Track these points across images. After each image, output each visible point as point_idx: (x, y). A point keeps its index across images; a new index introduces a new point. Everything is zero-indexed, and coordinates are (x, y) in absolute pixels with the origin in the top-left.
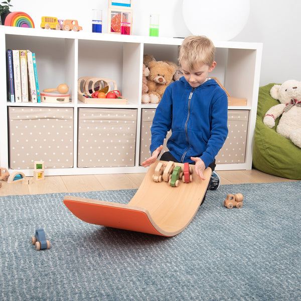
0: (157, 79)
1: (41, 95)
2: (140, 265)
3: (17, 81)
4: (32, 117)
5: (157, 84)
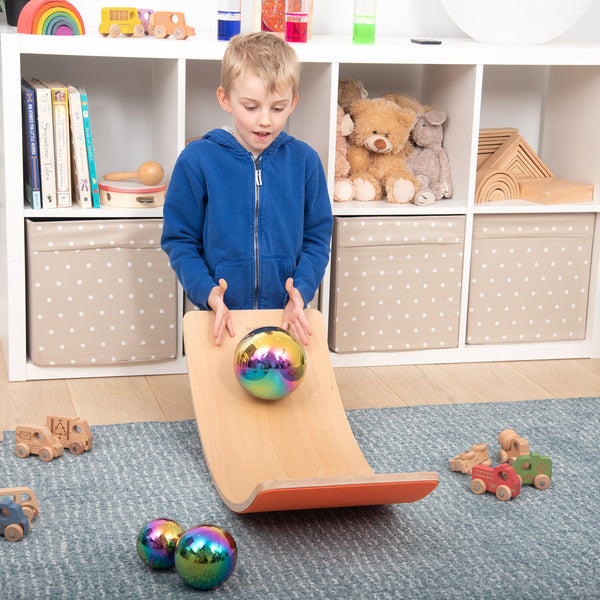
0: (371, 141)
1: (101, 188)
4: (83, 242)
5: (372, 154)
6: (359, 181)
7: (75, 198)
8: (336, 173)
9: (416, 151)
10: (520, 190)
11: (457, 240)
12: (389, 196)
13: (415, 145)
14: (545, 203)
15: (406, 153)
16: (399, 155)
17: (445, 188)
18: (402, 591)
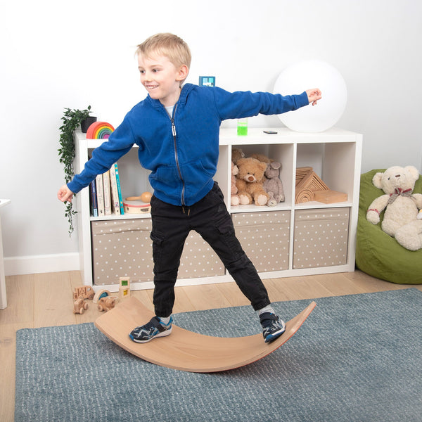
0: (247, 177)
1: (124, 205)
2: (235, 413)
3: (100, 195)
4: (116, 230)
5: (247, 183)
6: (242, 196)
7: (113, 210)
9: (267, 180)
10: (315, 197)
11: (287, 221)
12: (256, 202)
13: (267, 177)
14: (326, 203)
15: (263, 182)
16: (260, 183)
17: (281, 197)
18: (269, 410)
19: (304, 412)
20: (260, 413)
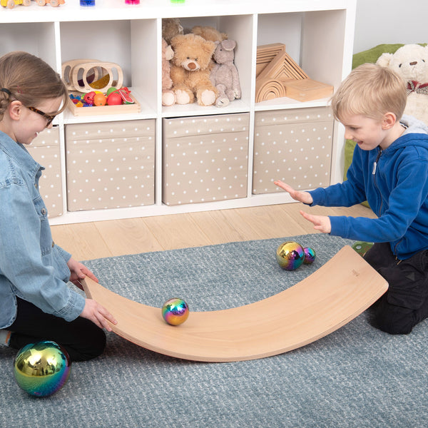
5: (186, 71)
6: (178, 91)
8: (163, 87)
9: (217, 67)
10: (286, 92)
11: (244, 129)
12: (199, 101)
13: (215, 62)
14: (302, 101)
15: (210, 69)
16: (205, 71)
17: (236, 92)
18: (214, 380)
19: (257, 383)
20: (203, 385)
